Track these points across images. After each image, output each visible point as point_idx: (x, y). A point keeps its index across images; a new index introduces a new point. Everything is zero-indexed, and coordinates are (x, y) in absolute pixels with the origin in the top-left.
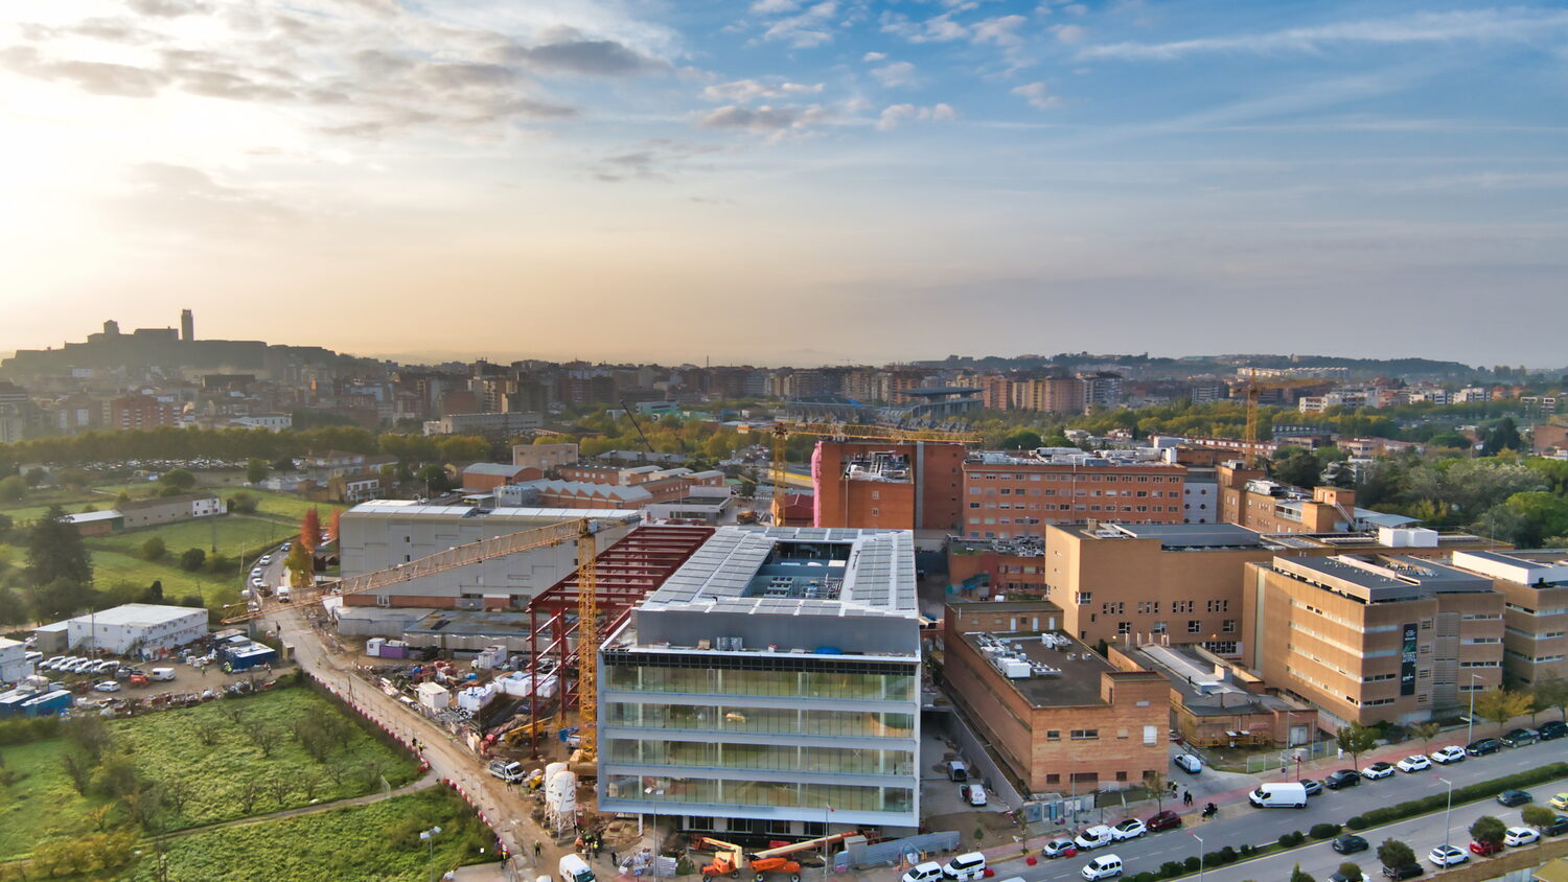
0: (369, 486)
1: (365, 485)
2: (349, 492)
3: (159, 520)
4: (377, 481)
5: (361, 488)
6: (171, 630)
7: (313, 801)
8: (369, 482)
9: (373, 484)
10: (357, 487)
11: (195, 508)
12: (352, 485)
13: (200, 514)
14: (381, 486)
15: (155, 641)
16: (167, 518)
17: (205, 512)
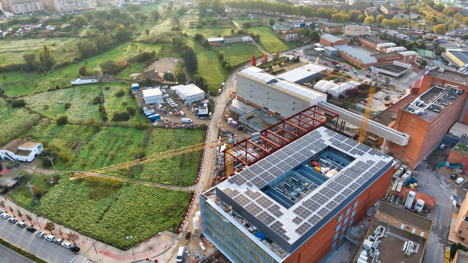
0: (294, 37)
1: (292, 36)
2: (287, 38)
3: (233, 42)
4: (296, 35)
5: (291, 37)
6: (193, 97)
7: (166, 183)
8: (294, 35)
9: (295, 36)
10: (289, 36)
11: (243, 39)
12: (288, 36)
13: (244, 41)
14: (297, 37)
15: (188, 100)
16: (235, 41)
17: (246, 40)
